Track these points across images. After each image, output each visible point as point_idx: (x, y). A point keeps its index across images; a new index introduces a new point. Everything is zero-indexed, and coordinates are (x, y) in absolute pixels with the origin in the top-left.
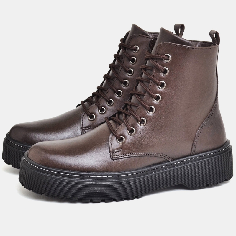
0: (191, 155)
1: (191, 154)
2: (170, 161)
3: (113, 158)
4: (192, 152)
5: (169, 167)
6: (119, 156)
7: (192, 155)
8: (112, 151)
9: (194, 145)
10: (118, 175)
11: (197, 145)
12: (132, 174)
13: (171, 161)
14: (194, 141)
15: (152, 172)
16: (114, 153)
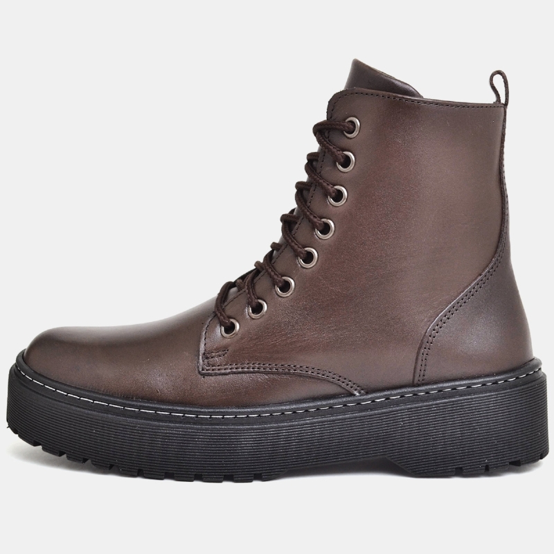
0: (413, 385)
1: (413, 381)
2: (355, 395)
3: (203, 370)
4: (417, 376)
5: (352, 410)
6: (218, 368)
7: (419, 385)
8: (204, 354)
9: (420, 358)
10: (211, 414)
11: (428, 357)
12: (248, 416)
13: (358, 394)
14: (420, 348)
15: (302, 417)
16: (207, 358)
